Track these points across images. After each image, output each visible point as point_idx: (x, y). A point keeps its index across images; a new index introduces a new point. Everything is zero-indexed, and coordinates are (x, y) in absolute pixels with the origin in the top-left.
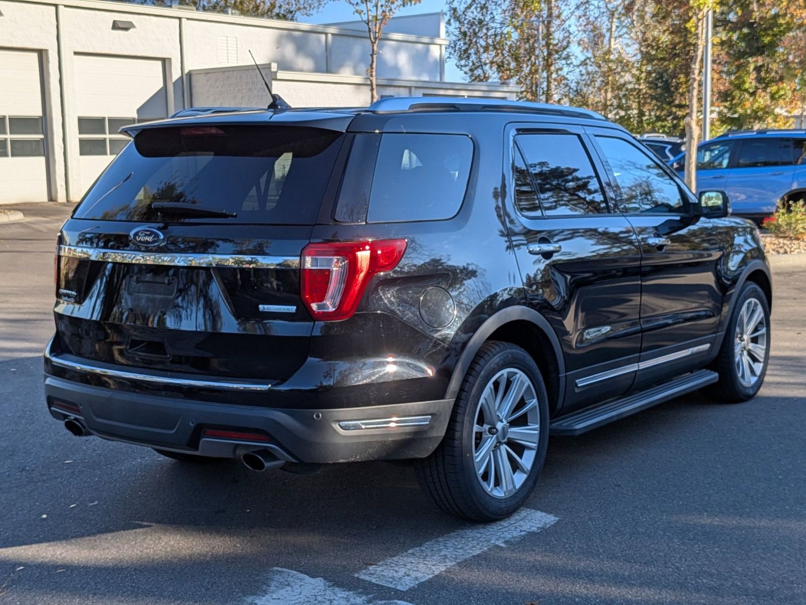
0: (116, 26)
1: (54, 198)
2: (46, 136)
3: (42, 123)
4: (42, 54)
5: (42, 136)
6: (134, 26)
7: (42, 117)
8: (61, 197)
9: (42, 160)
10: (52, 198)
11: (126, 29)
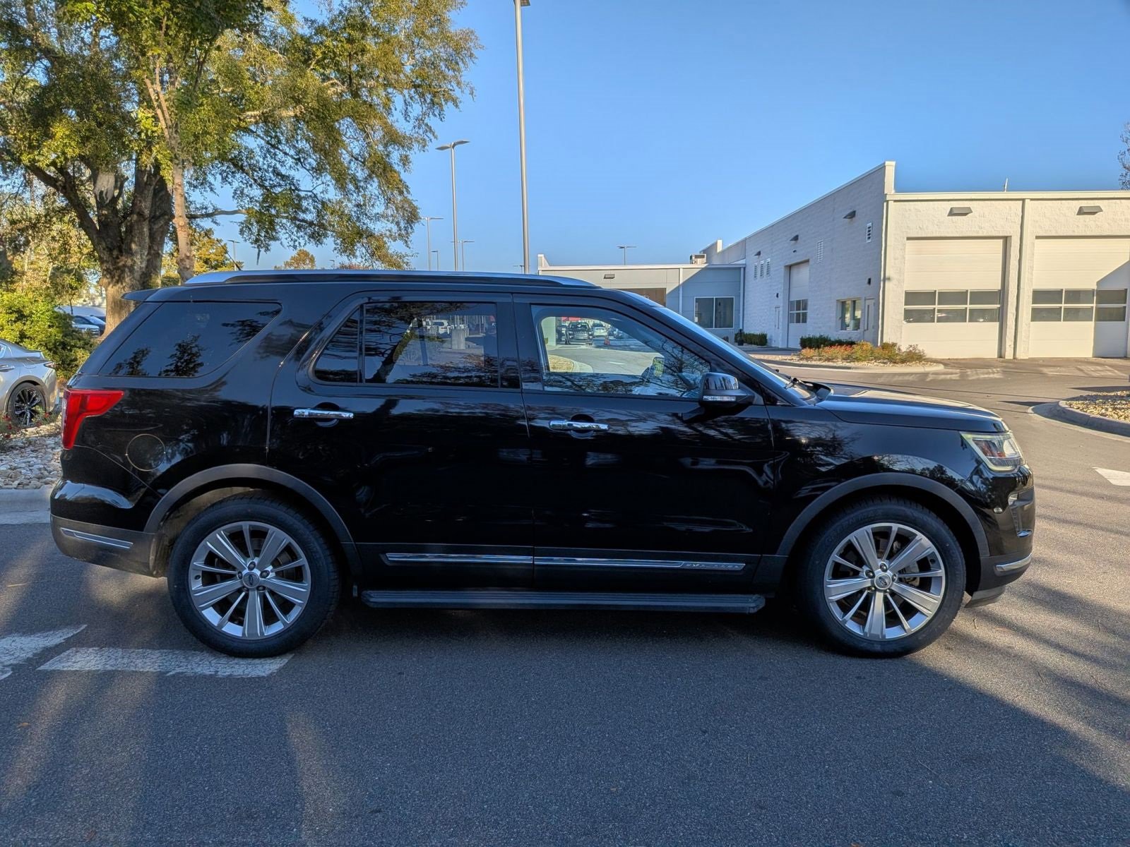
0: (1081, 212)
1: (1003, 355)
2: (1002, 306)
3: (1000, 296)
4: (1006, 239)
5: (999, 306)
6: (1101, 211)
7: (1000, 290)
8: (1009, 355)
9: (997, 324)
10: (1001, 356)
11: (1094, 213)
